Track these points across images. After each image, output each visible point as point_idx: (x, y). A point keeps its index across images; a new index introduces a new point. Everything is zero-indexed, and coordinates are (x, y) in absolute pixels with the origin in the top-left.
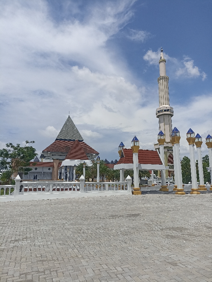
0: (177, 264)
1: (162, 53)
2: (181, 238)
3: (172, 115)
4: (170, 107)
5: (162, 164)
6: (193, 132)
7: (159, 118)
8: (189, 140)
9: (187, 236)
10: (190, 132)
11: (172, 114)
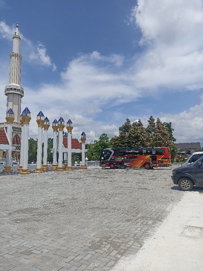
0: (32, 252)
1: (17, 29)
2: (32, 220)
3: (22, 96)
4: (21, 87)
5: (8, 144)
6: (43, 115)
7: (8, 95)
8: (38, 122)
9: (37, 216)
10: (41, 114)
11: (22, 94)
